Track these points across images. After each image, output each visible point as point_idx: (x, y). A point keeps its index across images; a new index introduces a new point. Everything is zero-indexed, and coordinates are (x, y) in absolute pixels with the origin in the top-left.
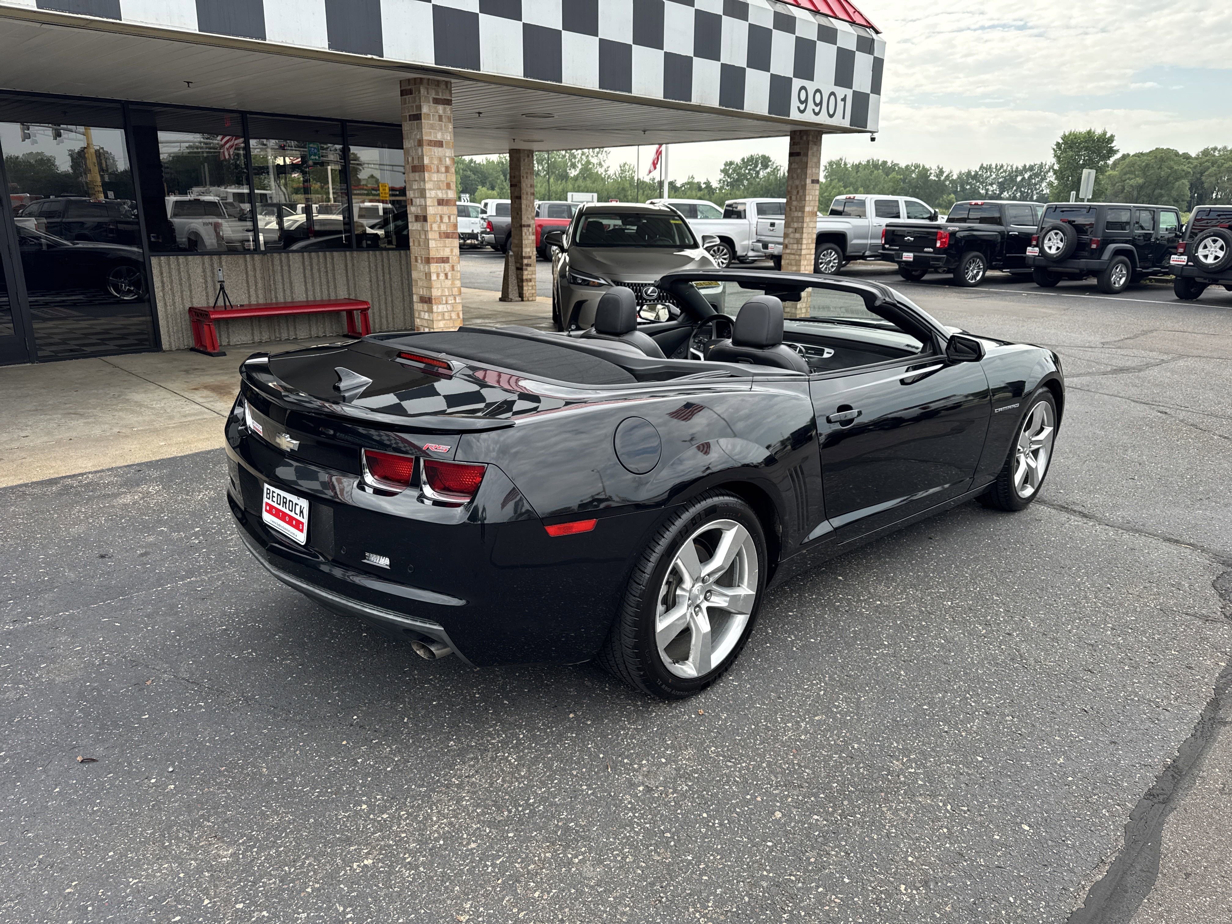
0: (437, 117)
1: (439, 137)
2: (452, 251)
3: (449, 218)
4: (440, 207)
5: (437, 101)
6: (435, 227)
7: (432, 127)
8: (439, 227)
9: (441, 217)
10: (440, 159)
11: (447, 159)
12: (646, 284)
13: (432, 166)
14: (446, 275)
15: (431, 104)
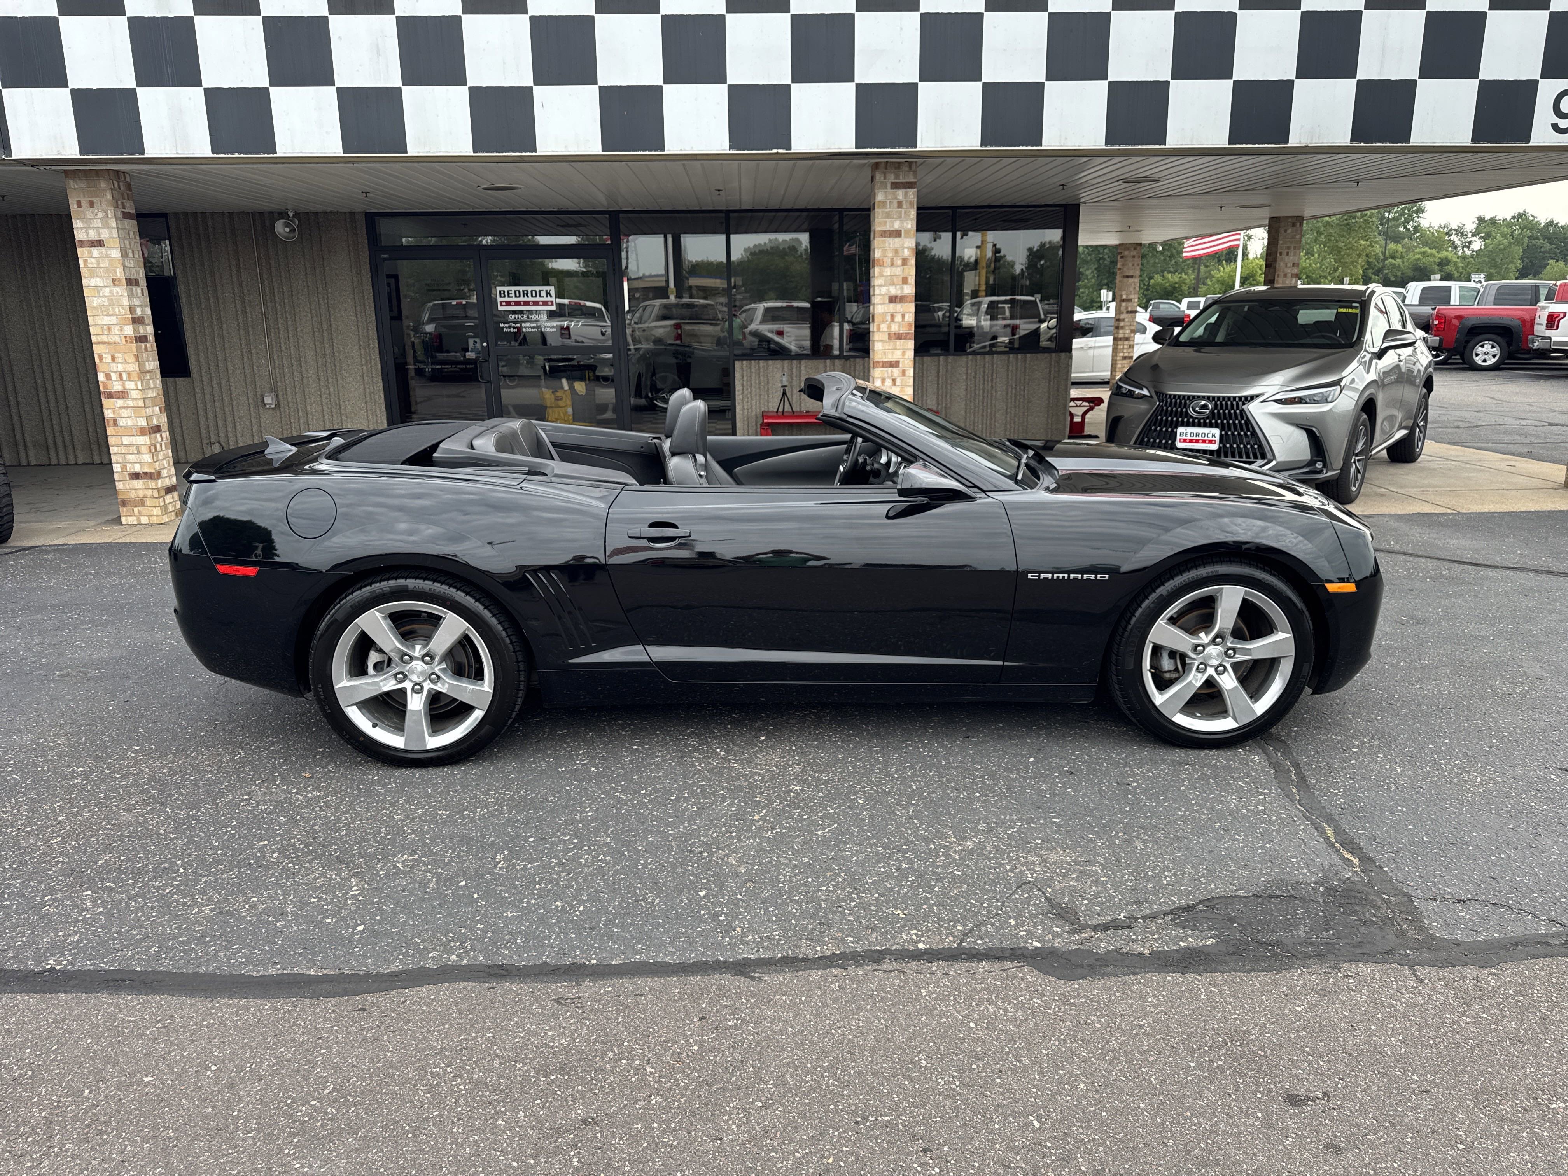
0: (895, 204)
1: (897, 225)
2: (904, 353)
3: (903, 316)
4: (892, 305)
5: (896, 186)
6: (884, 327)
7: (888, 215)
8: (889, 327)
9: (893, 316)
10: (896, 251)
11: (906, 250)
12: (1194, 397)
13: (885, 259)
14: (894, 381)
15: (889, 190)
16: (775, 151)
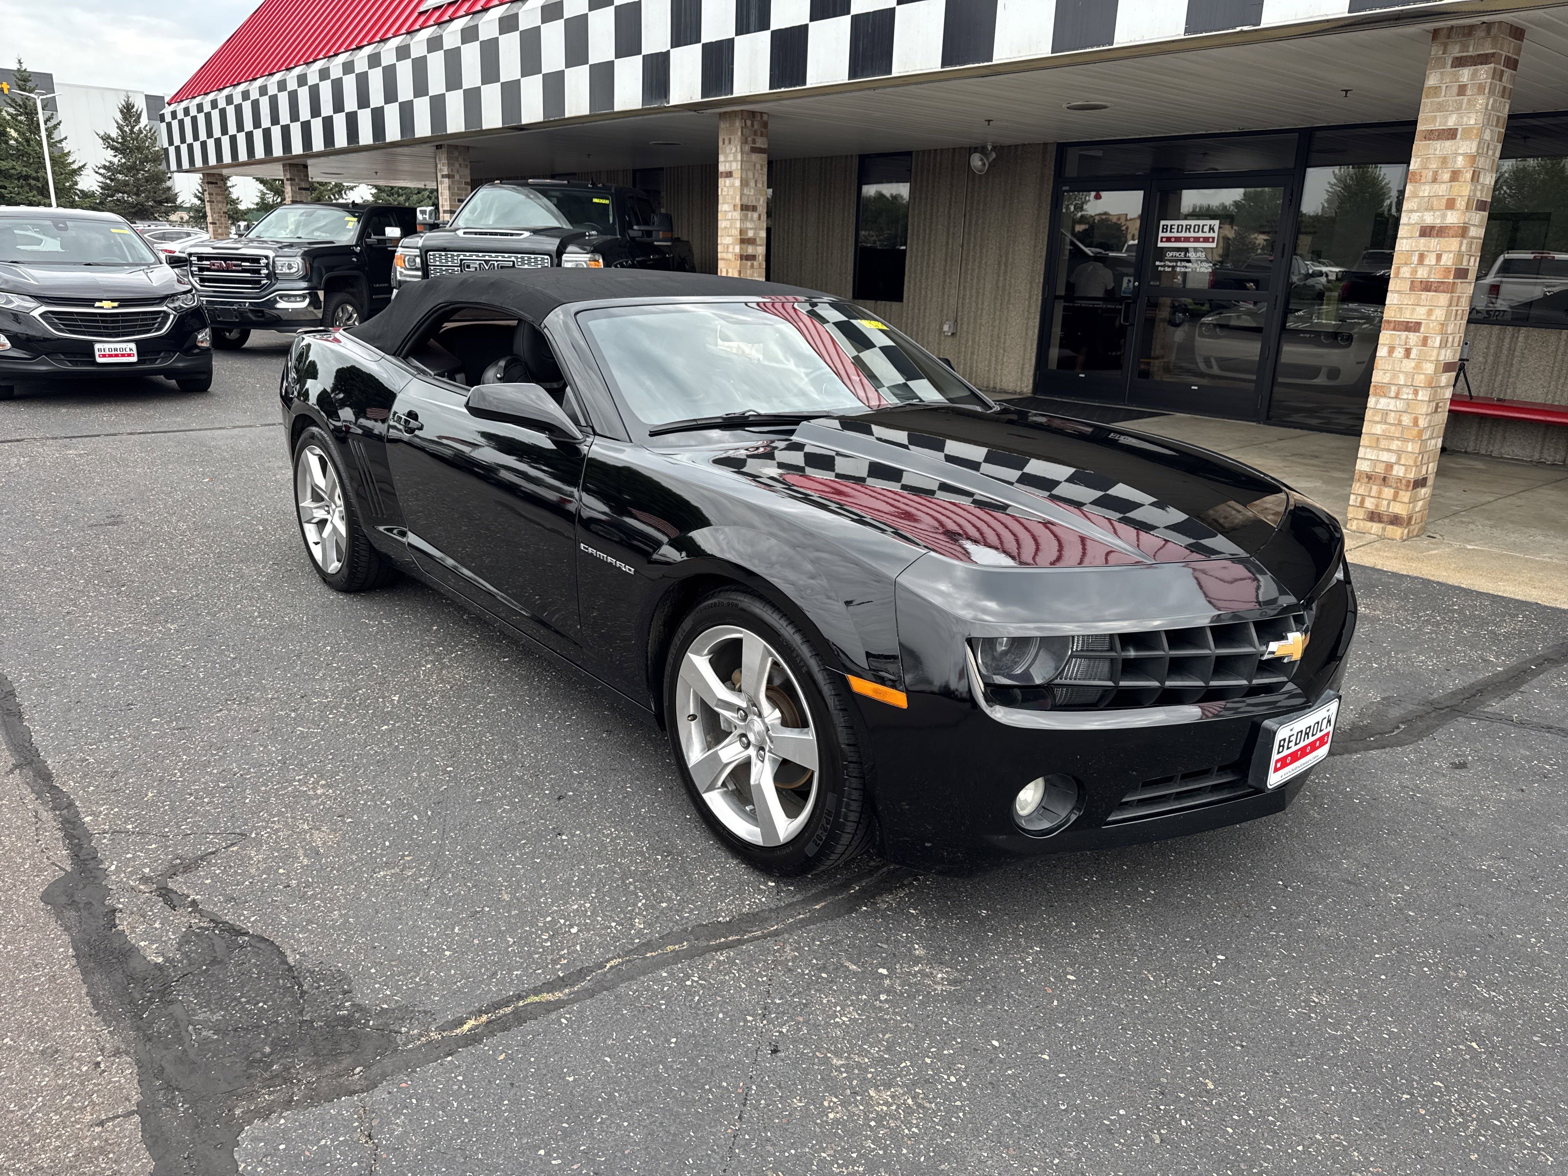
0: (1455, 89)
1: (1451, 122)
2: (1430, 312)
3: (1439, 257)
4: (1423, 240)
5: (1459, 62)
6: (1405, 272)
7: (1441, 108)
8: (1415, 271)
9: (1422, 257)
10: (1444, 160)
11: (1460, 158)
13: (1424, 172)
14: (1408, 352)
15: (1448, 69)
16: (1239, 29)
